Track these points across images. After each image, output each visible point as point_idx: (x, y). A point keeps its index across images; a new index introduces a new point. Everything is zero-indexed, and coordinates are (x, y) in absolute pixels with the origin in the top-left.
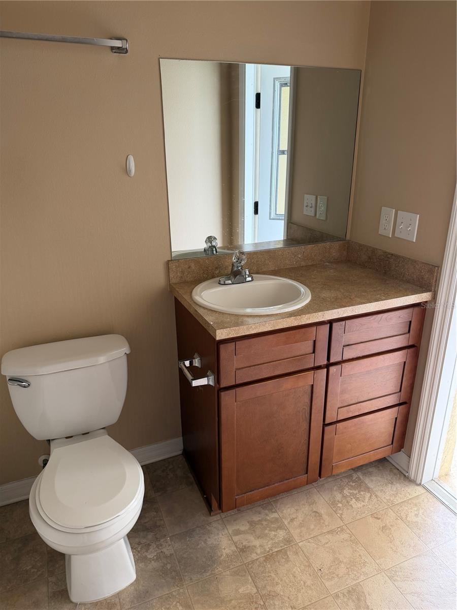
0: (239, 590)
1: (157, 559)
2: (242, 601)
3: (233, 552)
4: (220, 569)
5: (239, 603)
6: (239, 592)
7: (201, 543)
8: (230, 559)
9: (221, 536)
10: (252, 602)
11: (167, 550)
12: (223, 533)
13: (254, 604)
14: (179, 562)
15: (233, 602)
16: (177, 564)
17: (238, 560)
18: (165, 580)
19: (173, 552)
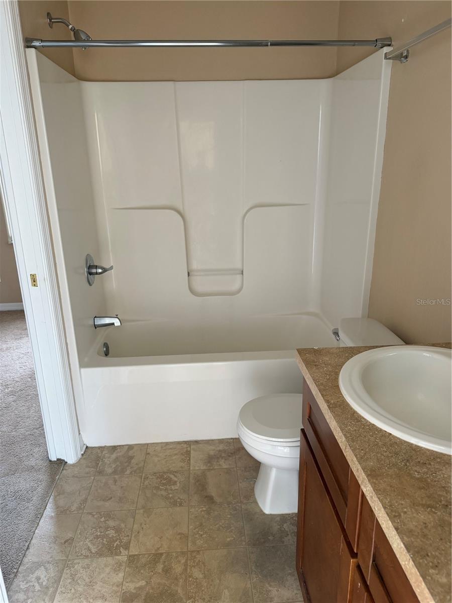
0: (227, 590)
1: (281, 530)
2: (216, 589)
3: (271, 598)
4: (255, 580)
5: (215, 586)
6: (225, 589)
7: (290, 570)
8: (264, 592)
9: (296, 591)
10: (211, 598)
11: (289, 540)
12: (298, 596)
13: (209, 599)
14: (273, 547)
15: (218, 581)
16: (271, 545)
17: (260, 600)
18: (259, 533)
19: (285, 544)
